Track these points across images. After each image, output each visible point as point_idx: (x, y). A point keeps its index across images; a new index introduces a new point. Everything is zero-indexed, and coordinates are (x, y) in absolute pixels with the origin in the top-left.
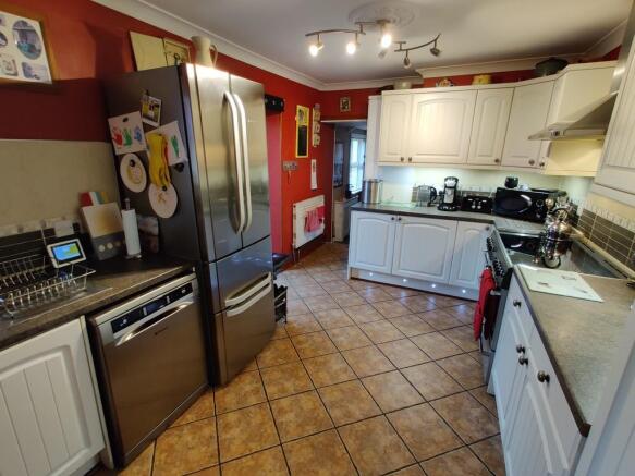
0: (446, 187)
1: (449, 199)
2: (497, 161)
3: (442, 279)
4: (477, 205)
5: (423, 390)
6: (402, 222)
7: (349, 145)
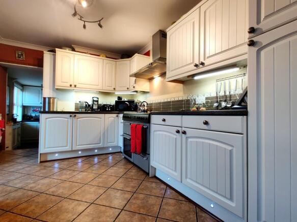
0: (94, 101)
1: (95, 107)
2: (114, 89)
3: (101, 145)
4: (108, 108)
5: (129, 189)
6: (76, 117)
7: (13, 89)
